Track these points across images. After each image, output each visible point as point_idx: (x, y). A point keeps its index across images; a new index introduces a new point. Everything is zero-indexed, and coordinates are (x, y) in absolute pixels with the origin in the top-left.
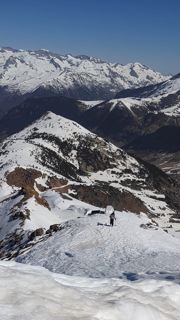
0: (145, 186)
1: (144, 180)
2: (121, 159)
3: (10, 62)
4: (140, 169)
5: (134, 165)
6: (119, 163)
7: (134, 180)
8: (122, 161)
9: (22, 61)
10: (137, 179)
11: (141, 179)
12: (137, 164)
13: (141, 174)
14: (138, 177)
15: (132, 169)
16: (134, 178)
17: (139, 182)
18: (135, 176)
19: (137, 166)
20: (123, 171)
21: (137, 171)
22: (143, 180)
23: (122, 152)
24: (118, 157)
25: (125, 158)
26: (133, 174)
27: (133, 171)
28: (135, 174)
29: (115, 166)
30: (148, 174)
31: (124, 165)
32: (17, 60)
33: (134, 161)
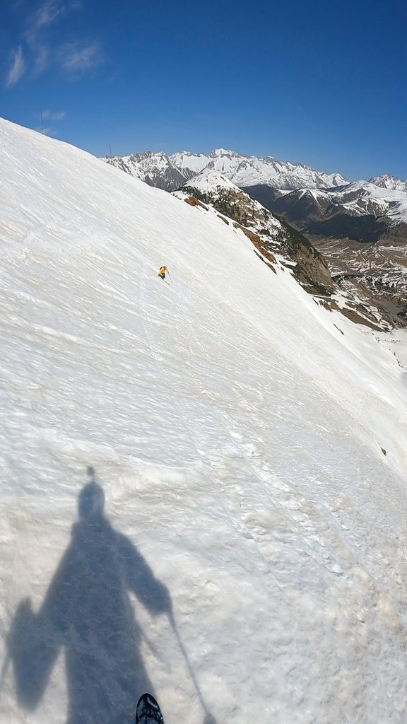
0: (278, 249)
1: (279, 244)
2: (262, 219)
3: (242, 165)
4: (280, 233)
5: (274, 227)
6: (258, 222)
7: (267, 242)
8: (263, 222)
9: (251, 165)
10: (272, 241)
11: (275, 242)
12: (279, 226)
13: (279, 238)
14: (274, 239)
15: (271, 231)
16: (268, 240)
17: (272, 244)
18: (271, 238)
19: (278, 229)
20: (259, 231)
21: (275, 233)
22: (277, 243)
23: (266, 213)
24: (259, 217)
25: (267, 218)
26: (269, 235)
27: (271, 233)
28: (272, 236)
29: (252, 225)
30: (286, 237)
31: (262, 224)
32: (247, 164)
33: (277, 223)
